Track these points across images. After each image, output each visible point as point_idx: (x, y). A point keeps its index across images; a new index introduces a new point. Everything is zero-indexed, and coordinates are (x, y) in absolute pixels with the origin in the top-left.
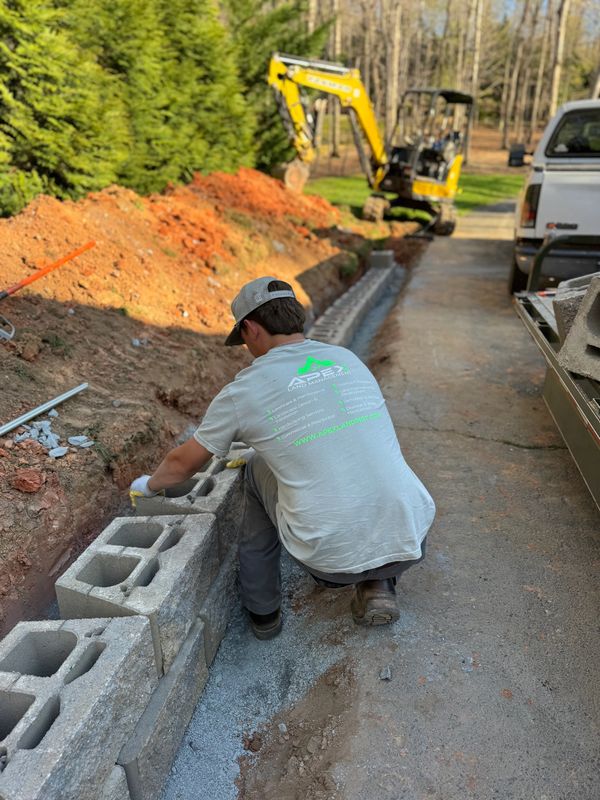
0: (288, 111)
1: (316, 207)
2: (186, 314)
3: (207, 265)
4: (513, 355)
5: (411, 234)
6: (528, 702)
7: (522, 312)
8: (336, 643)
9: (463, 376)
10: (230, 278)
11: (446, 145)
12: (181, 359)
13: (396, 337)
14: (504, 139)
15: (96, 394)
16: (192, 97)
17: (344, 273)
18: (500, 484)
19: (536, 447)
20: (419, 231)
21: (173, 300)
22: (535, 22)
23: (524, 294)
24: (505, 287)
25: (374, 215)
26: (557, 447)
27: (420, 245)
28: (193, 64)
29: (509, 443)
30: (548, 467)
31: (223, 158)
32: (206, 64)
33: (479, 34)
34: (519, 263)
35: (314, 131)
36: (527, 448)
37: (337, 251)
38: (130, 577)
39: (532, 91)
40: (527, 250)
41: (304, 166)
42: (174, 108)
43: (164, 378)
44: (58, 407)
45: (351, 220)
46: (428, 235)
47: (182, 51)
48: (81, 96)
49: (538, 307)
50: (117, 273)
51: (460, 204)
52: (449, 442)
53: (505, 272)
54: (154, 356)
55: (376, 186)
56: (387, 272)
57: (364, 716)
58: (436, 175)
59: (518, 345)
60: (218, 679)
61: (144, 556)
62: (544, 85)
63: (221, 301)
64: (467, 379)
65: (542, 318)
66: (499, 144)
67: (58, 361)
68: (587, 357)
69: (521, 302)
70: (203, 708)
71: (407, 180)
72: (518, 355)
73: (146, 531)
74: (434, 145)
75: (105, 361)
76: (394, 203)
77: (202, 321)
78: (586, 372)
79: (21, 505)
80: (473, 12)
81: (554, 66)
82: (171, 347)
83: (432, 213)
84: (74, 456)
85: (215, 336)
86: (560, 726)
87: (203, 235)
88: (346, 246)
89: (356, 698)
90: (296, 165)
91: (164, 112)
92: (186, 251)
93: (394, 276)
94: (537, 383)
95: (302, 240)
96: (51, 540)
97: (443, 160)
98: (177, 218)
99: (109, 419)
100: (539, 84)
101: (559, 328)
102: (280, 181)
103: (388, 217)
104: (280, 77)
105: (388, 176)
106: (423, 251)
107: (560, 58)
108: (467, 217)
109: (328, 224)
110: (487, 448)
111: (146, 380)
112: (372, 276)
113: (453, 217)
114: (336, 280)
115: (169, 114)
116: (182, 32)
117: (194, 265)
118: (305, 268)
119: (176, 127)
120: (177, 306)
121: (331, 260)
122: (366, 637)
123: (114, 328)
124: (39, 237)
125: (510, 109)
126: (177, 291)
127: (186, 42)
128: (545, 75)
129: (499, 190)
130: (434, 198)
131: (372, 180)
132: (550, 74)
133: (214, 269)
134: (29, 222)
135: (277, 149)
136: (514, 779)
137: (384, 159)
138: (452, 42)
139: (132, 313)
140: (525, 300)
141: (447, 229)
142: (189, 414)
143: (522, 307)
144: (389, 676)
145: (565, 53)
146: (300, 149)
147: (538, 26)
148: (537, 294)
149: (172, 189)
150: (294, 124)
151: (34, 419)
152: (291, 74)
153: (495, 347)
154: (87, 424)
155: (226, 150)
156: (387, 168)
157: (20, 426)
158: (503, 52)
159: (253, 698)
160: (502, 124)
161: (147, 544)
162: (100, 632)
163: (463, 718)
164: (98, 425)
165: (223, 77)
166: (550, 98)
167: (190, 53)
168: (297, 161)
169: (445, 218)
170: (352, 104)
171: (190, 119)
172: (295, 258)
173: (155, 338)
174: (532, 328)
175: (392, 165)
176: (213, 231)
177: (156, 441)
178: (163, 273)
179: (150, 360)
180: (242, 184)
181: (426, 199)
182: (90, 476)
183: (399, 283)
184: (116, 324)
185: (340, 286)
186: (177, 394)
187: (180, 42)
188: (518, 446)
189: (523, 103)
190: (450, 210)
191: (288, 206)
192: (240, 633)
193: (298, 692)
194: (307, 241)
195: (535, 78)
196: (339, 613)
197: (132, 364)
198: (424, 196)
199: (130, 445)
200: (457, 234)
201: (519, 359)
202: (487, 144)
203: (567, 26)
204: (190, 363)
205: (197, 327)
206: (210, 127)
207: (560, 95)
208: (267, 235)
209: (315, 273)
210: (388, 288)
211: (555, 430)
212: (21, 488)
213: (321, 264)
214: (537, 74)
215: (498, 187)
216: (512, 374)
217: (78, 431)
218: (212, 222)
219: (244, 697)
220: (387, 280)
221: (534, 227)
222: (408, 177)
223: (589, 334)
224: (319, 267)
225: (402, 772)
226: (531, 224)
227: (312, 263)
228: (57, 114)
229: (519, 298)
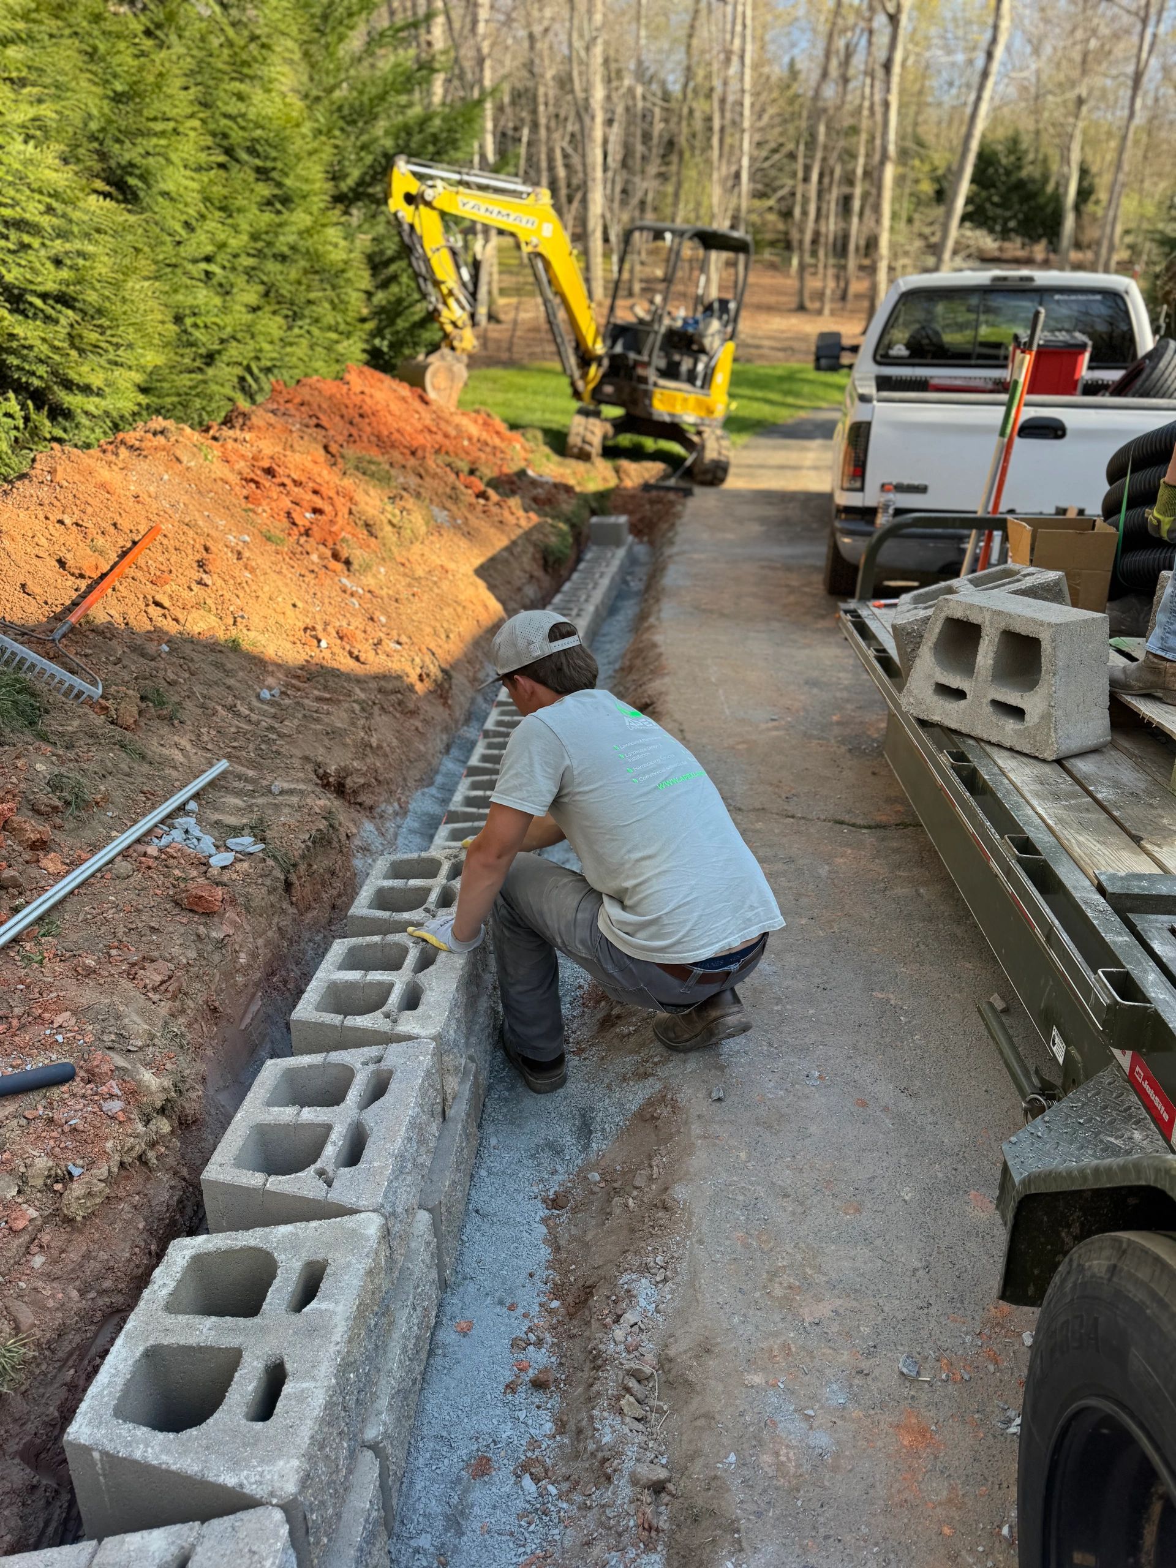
0: (427, 261)
1: (485, 436)
2: (323, 644)
3: (336, 556)
4: (838, 694)
5: (652, 481)
6: (885, 1109)
7: (851, 635)
8: (646, 1075)
9: (769, 730)
10: (375, 576)
11: (707, 326)
12: (339, 718)
13: (658, 672)
14: (801, 292)
15: (239, 777)
16: (255, 237)
17: (551, 559)
18: (833, 876)
19: (879, 826)
20: (666, 477)
21: (295, 621)
22: (845, 80)
23: (852, 604)
24: (818, 582)
25: (587, 447)
26: (908, 824)
27: (672, 504)
28: (251, 176)
29: (842, 823)
30: (896, 851)
31: (312, 347)
32: (274, 175)
33: (747, 101)
34: (839, 543)
35: (474, 295)
36: (865, 827)
37: (535, 518)
38: (390, 1001)
39: (846, 202)
40: (853, 526)
41: (458, 360)
42: (222, 258)
43: (321, 750)
44: (196, 796)
45: (548, 458)
46: (683, 484)
47: (229, 151)
48: (81, 254)
49: (873, 625)
50: (207, 579)
51: (734, 424)
52: (759, 826)
53: (817, 553)
54: (300, 716)
55: (587, 396)
56: (621, 553)
57: (699, 1137)
58: (691, 378)
59: (846, 678)
60: (494, 1141)
61: (399, 981)
62: (865, 196)
63: (372, 619)
64: (775, 733)
65: (880, 644)
66: (793, 302)
67: (166, 729)
68: (936, 698)
69: (849, 617)
70: (483, 1173)
71: (643, 387)
72: (845, 695)
73: (379, 954)
74: (685, 321)
75: (231, 725)
76: (620, 425)
77: (351, 653)
78: (936, 718)
79: (202, 930)
80: (735, 60)
81: (882, 163)
82: (319, 699)
83: (688, 444)
84: (246, 865)
85: (376, 677)
86: (922, 1128)
87: (319, 503)
88: (547, 508)
89: (686, 1123)
90: (443, 358)
91: (203, 266)
92: (295, 530)
93: (632, 560)
94: (876, 736)
95: (473, 500)
96: (240, 979)
97: (702, 350)
98: (269, 472)
99: (270, 812)
100: (858, 191)
101: (900, 655)
102: (419, 391)
103: (610, 452)
104: (410, 199)
105: (605, 379)
106: (678, 516)
107: (892, 149)
108: (746, 447)
109: (511, 468)
110: (812, 830)
111: (298, 753)
112: (596, 561)
113: (724, 452)
114: (539, 573)
115: (213, 268)
116: (226, 116)
117: (314, 557)
118: (489, 554)
119: (225, 291)
120: (306, 629)
121: (527, 534)
122: (685, 1061)
123: (228, 673)
124: (68, 521)
125: (808, 237)
126: (299, 604)
127: (237, 136)
128: (867, 174)
129: (797, 395)
130: (689, 418)
131: (580, 384)
132: (875, 175)
133: (348, 563)
134: (44, 493)
135: (401, 324)
136: (874, 1177)
137: (600, 348)
138: (700, 106)
139: (245, 646)
140: (854, 613)
141: (715, 474)
142: (360, 804)
143: (850, 625)
144: (721, 1095)
145: (902, 137)
146: (449, 328)
147: (851, 85)
148: (870, 604)
149: (245, 415)
150: (437, 284)
151: (170, 816)
152: (429, 194)
153: (813, 683)
154: (245, 821)
155: (315, 331)
156: (606, 362)
157: (156, 826)
158: (791, 129)
159: (545, 1157)
160: (795, 262)
161: (397, 966)
162: (379, 1060)
163: (813, 1129)
164: (261, 820)
165: (304, 197)
166: (878, 221)
167: (244, 156)
168: (445, 350)
169: (711, 454)
170: (540, 249)
171: (250, 273)
172: (469, 535)
173: (287, 685)
174: (866, 657)
175: (613, 358)
176: (332, 494)
177: (335, 844)
178: (275, 576)
179: (296, 722)
180: (357, 400)
181: (677, 420)
182: (269, 893)
183: (642, 572)
184: (229, 666)
185: (546, 581)
186: (343, 774)
187: (225, 136)
188: (853, 825)
189: (831, 226)
190: (718, 439)
191: (439, 437)
192: (508, 1090)
193: (605, 1138)
194: (482, 501)
195: (850, 181)
196: (643, 1045)
197: (271, 728)
198: (672, 415)
199: (308, 848)
200: (733, 482)
201: (848, 701)
202: (772, 299)
203: (902, 92)
204: (353, 724)
205: (346, 664)
206: (286, 290)
207: (894, 216)
208: (418, 495)
209: (506, 561)
210: (625, 582)
211: (903, 801)
212: (195, 908)
213: (514, 543)
214: (854, 172)
215: (796, 387)
216: (838, 723)
217: (237, 831)
218: (327, 477)
219: (533, 1156)
220: (621, 567)
221: (862, 489)
222: (644, 380)
223: (938, 669)
224: (508, 549)
225: (752, 1184)
226: (858, 485)
227: (500, 542)
228: (40, 289)
229: (846, 612)
